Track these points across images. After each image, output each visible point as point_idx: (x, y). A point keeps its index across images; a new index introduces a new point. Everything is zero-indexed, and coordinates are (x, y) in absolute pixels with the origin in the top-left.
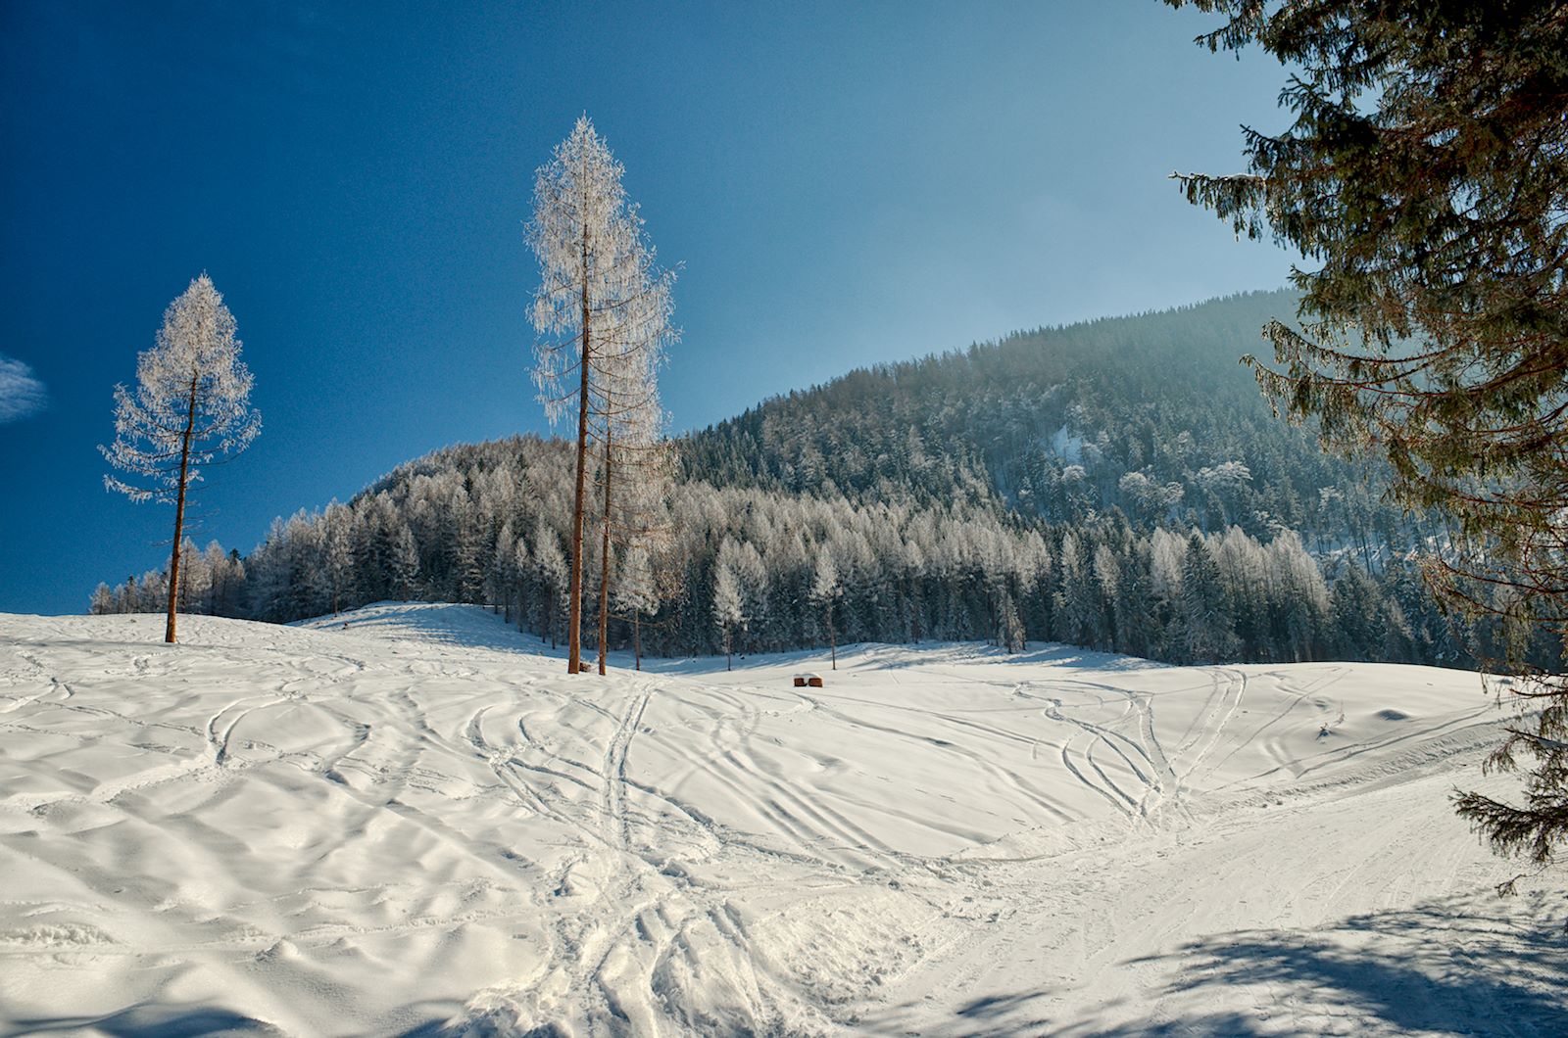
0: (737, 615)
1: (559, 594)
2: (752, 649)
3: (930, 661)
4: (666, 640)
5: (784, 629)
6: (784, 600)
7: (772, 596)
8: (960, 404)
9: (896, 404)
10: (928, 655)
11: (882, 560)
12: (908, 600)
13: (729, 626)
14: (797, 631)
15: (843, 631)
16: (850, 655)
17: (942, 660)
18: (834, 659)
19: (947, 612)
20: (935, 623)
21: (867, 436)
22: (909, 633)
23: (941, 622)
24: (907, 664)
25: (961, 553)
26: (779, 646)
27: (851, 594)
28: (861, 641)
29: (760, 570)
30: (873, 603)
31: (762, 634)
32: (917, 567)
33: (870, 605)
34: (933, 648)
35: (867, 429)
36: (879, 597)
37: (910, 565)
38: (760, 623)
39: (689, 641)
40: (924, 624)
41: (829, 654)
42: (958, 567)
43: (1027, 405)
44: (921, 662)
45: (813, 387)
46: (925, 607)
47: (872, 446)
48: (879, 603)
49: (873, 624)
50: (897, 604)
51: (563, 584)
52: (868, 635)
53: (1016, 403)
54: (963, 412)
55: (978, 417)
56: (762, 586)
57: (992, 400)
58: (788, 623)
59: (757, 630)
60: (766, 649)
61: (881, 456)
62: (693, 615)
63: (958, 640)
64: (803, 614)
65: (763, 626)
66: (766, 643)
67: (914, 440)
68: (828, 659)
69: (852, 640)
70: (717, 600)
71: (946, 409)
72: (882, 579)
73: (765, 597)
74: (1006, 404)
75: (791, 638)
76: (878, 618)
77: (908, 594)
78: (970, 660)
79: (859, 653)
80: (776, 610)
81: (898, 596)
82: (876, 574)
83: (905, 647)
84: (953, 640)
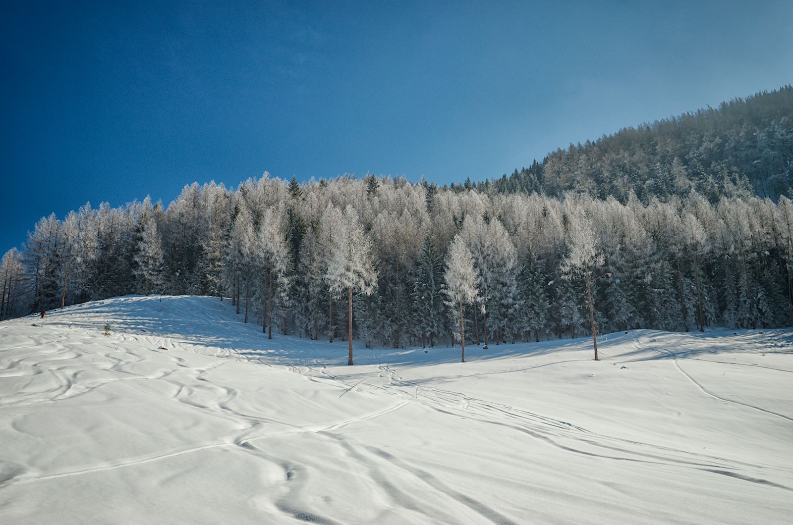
0: (471, 294)
1: (276, 277)
2: (500, 338)
3: (725, 349)
4: (395, 327)
5: (537, 314)
6: (537, 282)
7: (522, 277)
8: (718, 140)
9: (659, 145)
10: (719, 342)
11: (655, 236)
12: (688, 281)
13: (463, 308)
14: (553, 317)
15: (610, 317)
16: (617, 343)
17: (741, 349)
18: (595, 347)
19: (738, 295)
20: (722, 309)
21: (634, 169)
22: (691, 319)
23: (731, 306)
24: (695, 352)
25: (751, 226)
26: (532, 334)
27: (619, 274)
28: (632, 328)
29: (507, 248)
30: (645, 284)
31: (511, 320)
32: (698, 243)
33: (642, 287)
34: (724, 336)
35: (634, 164)
36: (654, 277)
37: (689, 242)
38: (508, 307)
39: (423, 328)
40: (711, 309)
41: (591, 342)
42: (749, 243)
43: (782, 135)
44: (714, 350)
45: (588, 142)
46: (710, 291)
47: (639, 176)
48: (653, 285)
49: (646, 308)
50: (674, 285)
51: (281, 265)
52: (639, 320)
53: (770, 135)
54: (721, 146)
55: (735, 148)
56: (510, 265)
57: (747, 134)
58: (541, 307)
59: (505, 315)
60: (517, 338)
61: (647, 182)
62: (428, 299)
63: (753, 326)
64: (561, 297)
65: (511, 311)
66: (516, 331)
67: (677, 168)
68: (589, 348)
69: (622, 327)
70: (448, 277)
71: (705, 145)
72: (656, 257)
73: (514, 277)
74: (761, 136)
75: (546, 326)
76: (652, 301)
77: (688, 274)
78: (778, 349)
79: (630, 340)
80: (528, 292)
81: (676, 277)
82: (648, 250)
83: (687, 334)
84: (747, 328)
